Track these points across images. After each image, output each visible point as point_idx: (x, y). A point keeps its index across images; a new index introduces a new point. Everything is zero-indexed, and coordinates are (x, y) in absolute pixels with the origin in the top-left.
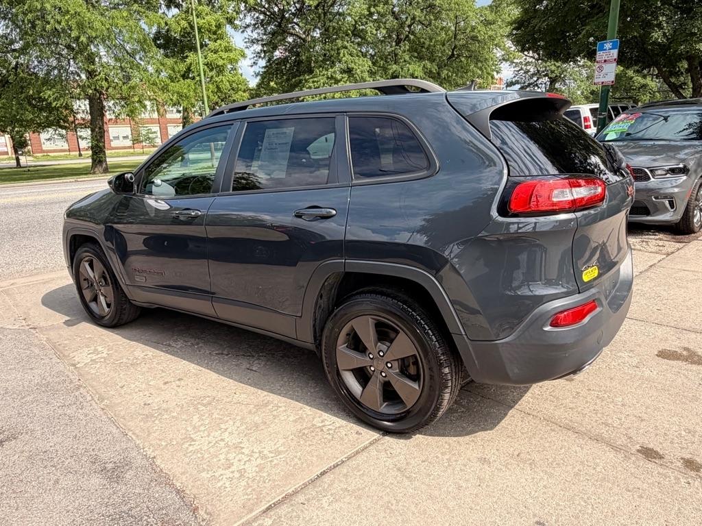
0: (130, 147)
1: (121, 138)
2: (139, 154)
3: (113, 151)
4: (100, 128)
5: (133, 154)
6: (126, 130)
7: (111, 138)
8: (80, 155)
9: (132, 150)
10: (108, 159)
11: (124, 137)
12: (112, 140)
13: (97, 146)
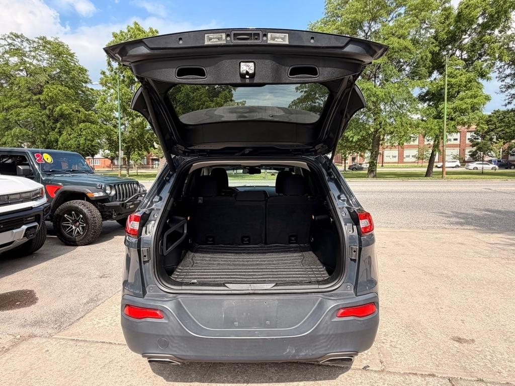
0: (414, 162)
1: (411, 157)
2: (420, 167)
3: (404, 164)
4: (376, 152)
5: (415, 167)
6: (395, 152)
7: (405, 156)
8: (382, 166)
9: (416, 164)
10: (377, 169)
11: (413, 156)
12: (404, 158)
13: (372, 162)
